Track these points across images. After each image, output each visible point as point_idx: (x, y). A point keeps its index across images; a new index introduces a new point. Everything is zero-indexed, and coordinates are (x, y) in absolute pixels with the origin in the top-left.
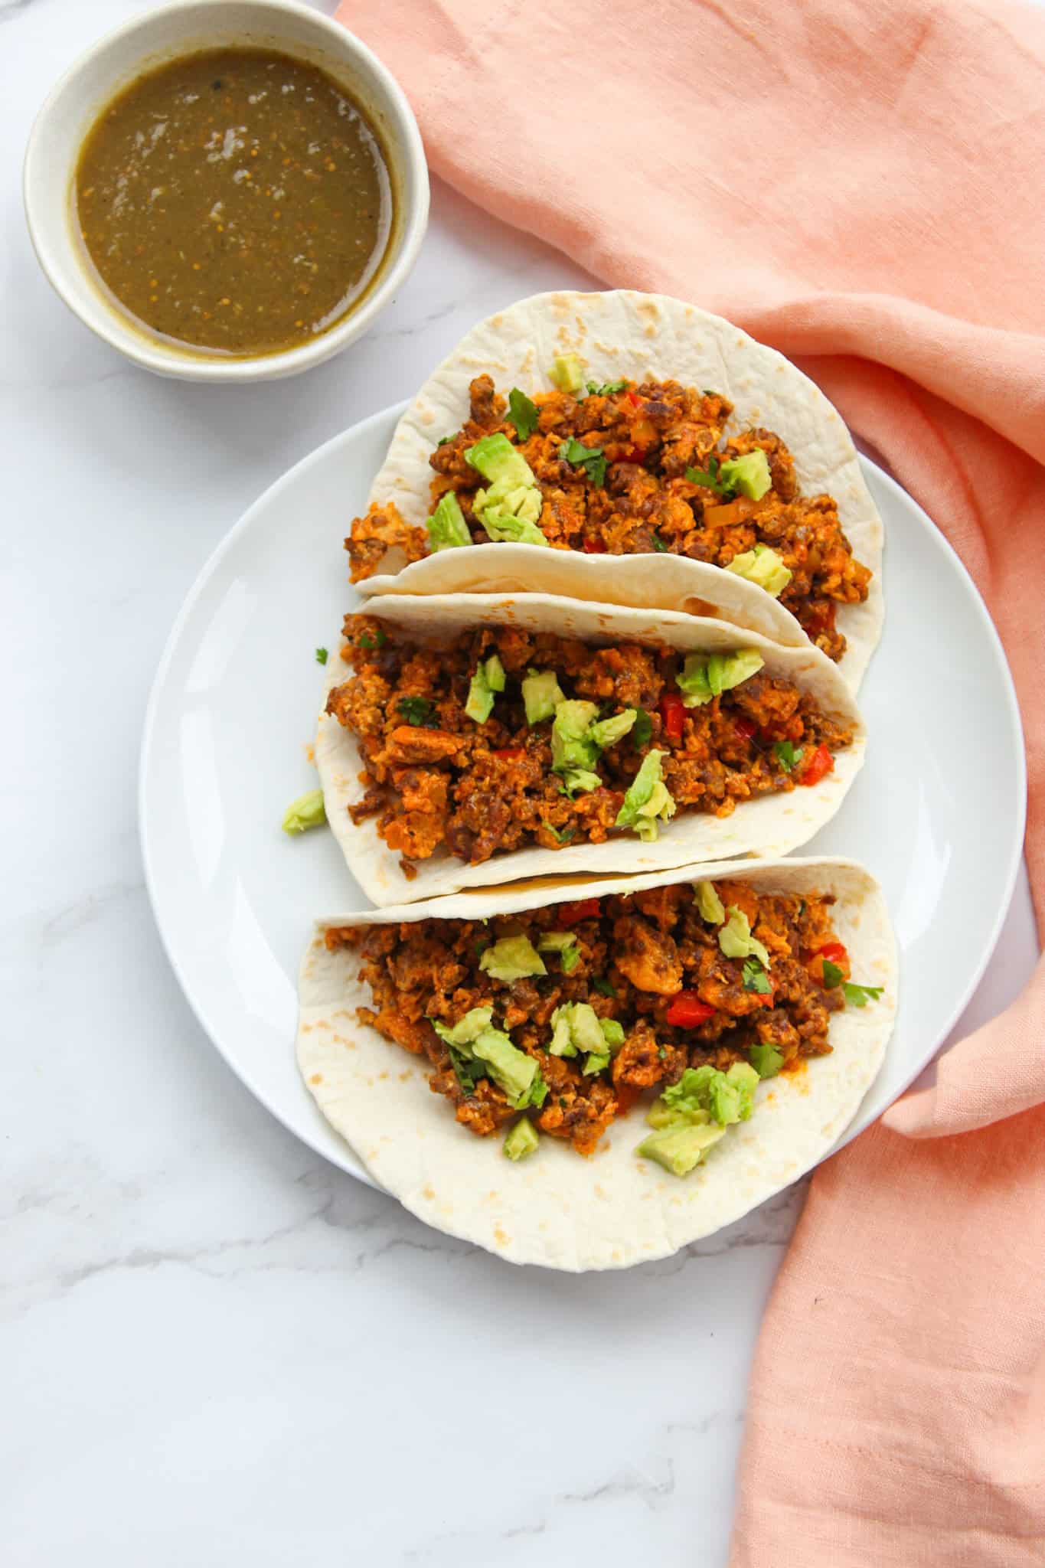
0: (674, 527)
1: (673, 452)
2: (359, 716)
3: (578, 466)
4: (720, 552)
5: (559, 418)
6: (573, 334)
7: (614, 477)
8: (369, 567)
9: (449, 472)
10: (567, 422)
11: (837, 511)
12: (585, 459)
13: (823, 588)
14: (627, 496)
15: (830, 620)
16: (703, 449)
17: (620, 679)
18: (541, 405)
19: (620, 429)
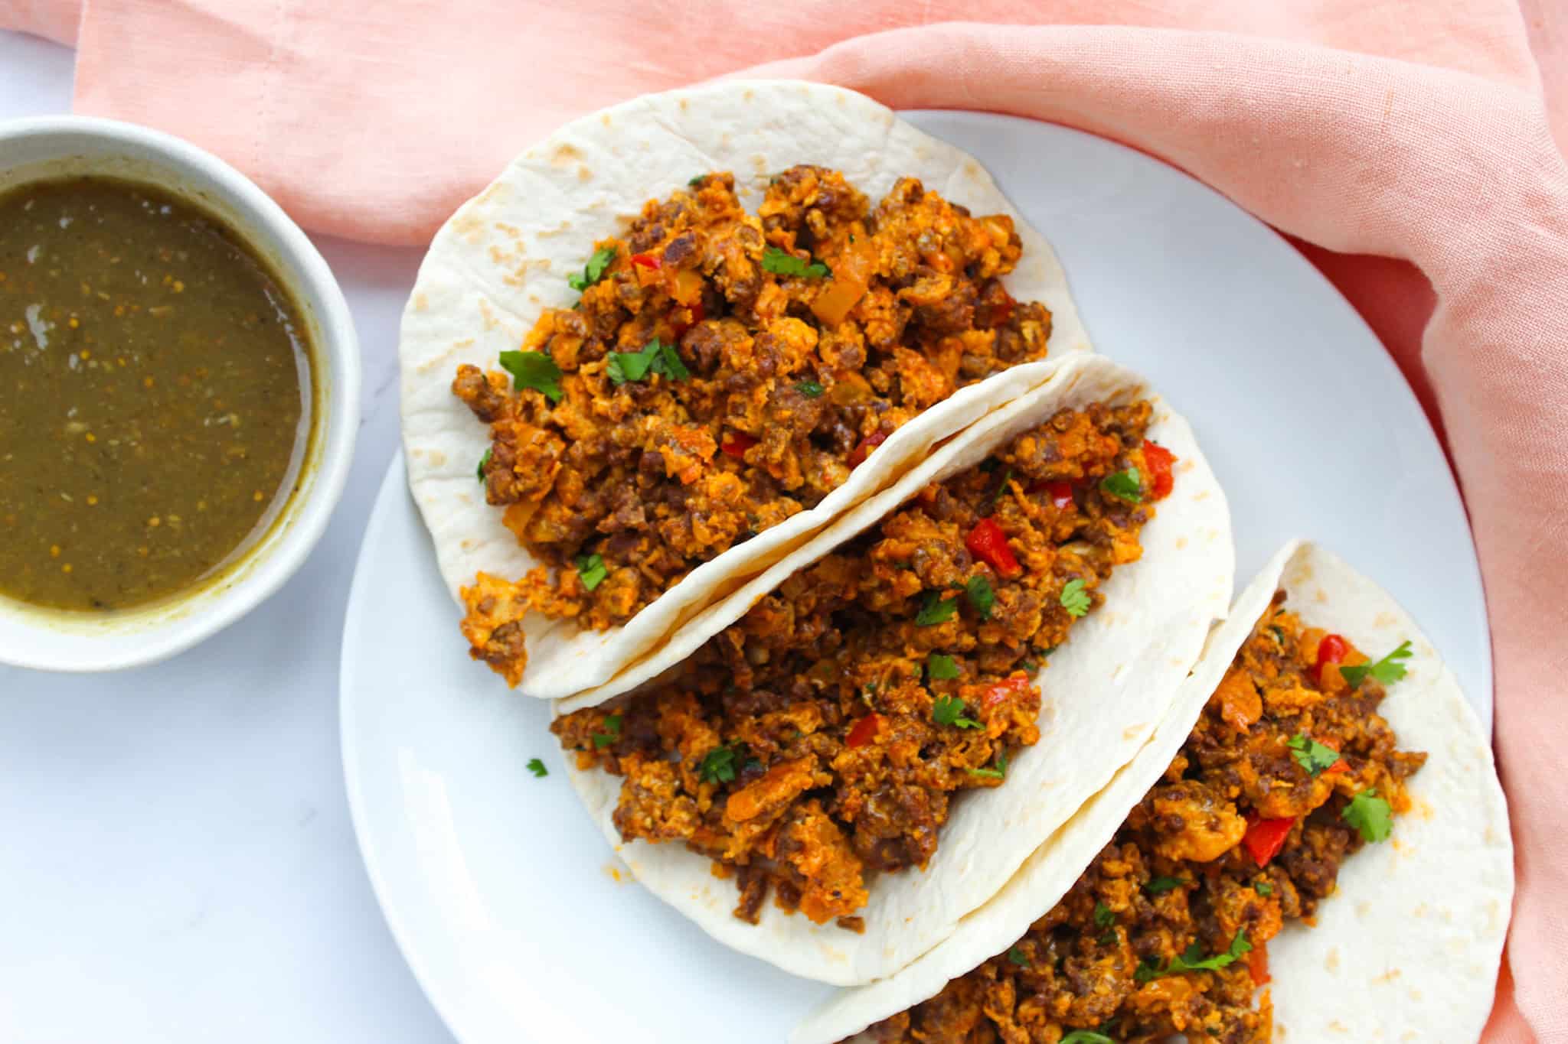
0: (802, 355)
1: (732, 279)
2: (671, 823)
3: (646, 378)
4: (866, 337)
5: (577, 343)
6: (507, 246)
7: (693, 357)
8: (521, 660)
9: (523, 496)
10: (588, 340)
11: (927, 187)
12: (647, 364)
13: (985, 274)
14: (730, 366)
15: (1007, 298)
16: (757, 248)
17: (919, 565)
18: (543, 346)
19: (657, 302)
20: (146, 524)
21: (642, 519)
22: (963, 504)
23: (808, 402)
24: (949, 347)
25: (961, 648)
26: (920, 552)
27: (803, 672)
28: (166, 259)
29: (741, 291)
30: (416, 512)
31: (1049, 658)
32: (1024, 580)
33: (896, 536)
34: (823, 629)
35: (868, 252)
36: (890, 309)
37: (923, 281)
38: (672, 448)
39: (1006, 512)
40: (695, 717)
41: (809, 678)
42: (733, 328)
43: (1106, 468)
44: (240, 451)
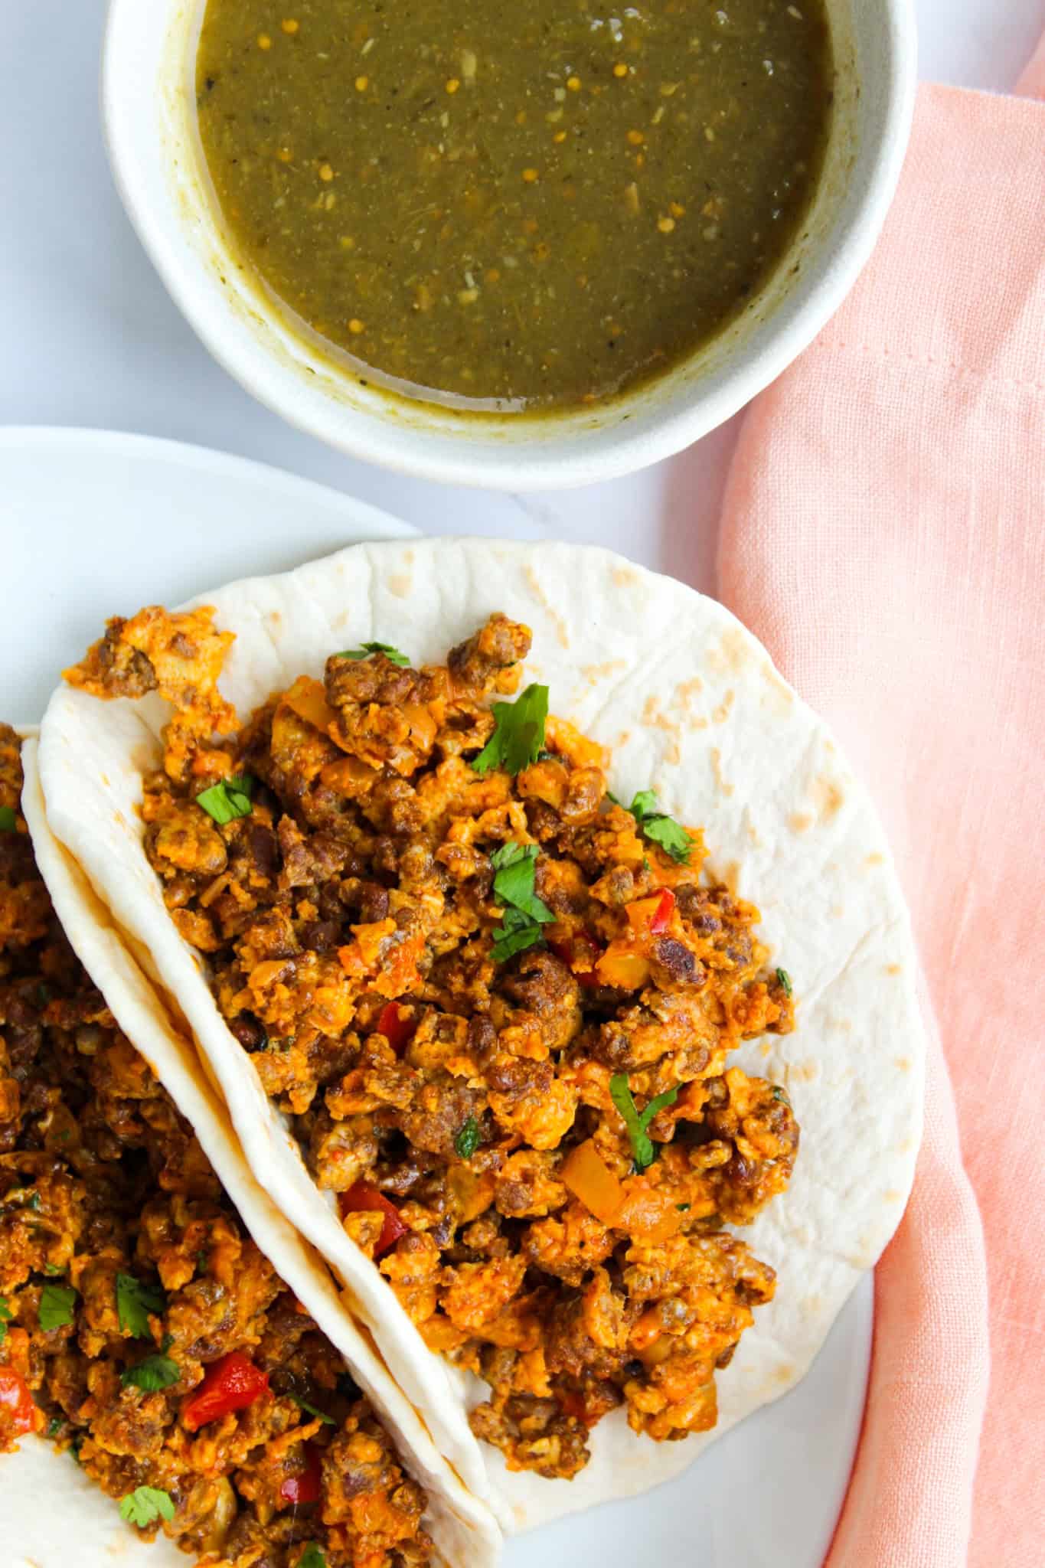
0: (519, 1128)
1: (634, 1032)
3: (498, 901)
4: (542, 1219)
5: (553, 800)
6: (702, 704)
7: (524, 970)
8: (101, 692)
9: (337, 711)
10: (558, 816)
11: (760, 1311)
12: (516, 903)
13: (630, 1388)
14: (507, 1024)
15: (594, 1417)
16: (677, 1070)
17: (200, 1289)
18: (554, 750)
19: (605, 923)
20: (323, 160)
21: (293, 883)
22: (291, 1348)
23: (449, 1135)
24: (525, 1332)
25: (84, 1336)
26: (219, 1293)
27: (64, 1100)
28: (707, 208)
29: (616, 1047)
30: (326, 551)
31: (67, 1456)
32: (177, 1432)
33: (243, 1256)
34: (122, 1136)
35: (664, 1229)
36: (579, 1257)
37: (619, 1304)
38: (391, 935)
39: (277, 1412)
40: (10, 937)
41: (56, 1109)
42: (564, 1028)
43: (339, 1552)
44: (424, 303)
